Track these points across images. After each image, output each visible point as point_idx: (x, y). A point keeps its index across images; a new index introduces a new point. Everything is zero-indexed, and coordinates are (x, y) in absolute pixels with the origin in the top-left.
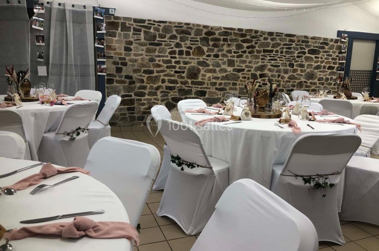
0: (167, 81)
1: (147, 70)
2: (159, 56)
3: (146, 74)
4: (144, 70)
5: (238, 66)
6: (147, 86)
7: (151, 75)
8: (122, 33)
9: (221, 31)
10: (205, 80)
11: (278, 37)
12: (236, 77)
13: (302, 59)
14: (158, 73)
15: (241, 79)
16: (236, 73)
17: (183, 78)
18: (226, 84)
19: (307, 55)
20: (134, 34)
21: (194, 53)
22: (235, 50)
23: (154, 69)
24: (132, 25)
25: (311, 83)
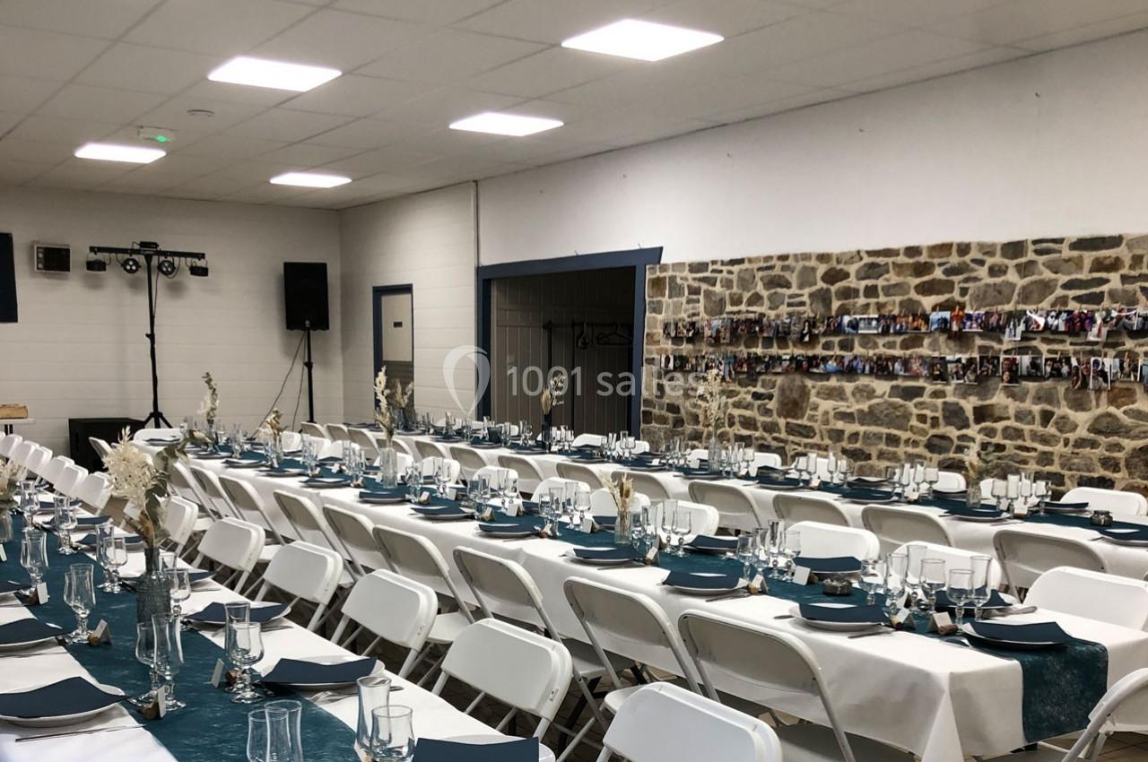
0: (737, 420)
8: (670, 300)
9: (862, 263)
10: (817, 421)
11: (1041, 259)
12: (897, 417)
15: (914, 422)
16: (898, 400)
17: (767, 412)
20: (689, 302)
24: (686, 279)
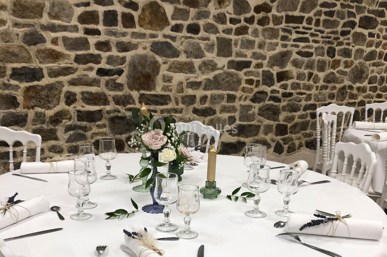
0: (79, 97)
1: (24, 67)
2: (52, 28)
3: (21, 81)
4: (14, 69)
5: (238, 55)
6: (26, 115)
7: (36, 83)
10: (170, 91)
12: (234, 82)
13: (348, 39)
14: (56, 76)
15: (244, 85)
16: (233, 70)
17: (118, 87)
18: (215, 99)
19: (358, 29)
21: (144, 19)
22: (234, 16)
23: (43, 66)
25: (359, 89)
